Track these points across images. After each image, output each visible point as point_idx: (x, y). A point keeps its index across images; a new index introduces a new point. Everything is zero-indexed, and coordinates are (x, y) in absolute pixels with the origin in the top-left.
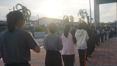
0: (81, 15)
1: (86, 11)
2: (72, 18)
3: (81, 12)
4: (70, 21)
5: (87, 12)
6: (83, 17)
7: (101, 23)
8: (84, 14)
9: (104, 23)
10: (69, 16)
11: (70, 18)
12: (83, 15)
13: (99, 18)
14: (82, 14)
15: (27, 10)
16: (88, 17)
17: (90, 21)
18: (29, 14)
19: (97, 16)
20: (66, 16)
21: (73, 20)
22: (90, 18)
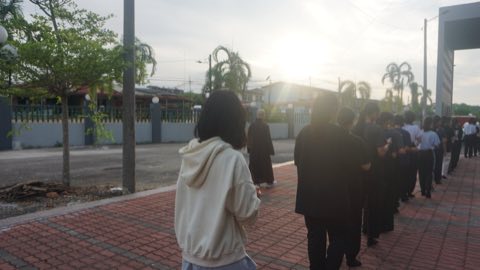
0: (392, 80)
1: (410, 68)
2: (366, 89)
3: (394, 71)
4: (358, 95)
5: (412, 71)
6: (399, 87)
7: (456, 105)
8: (402, 76)
9: (468, 107)
10: (356, 81)
11: (361, 89)
12: (398, 81)
13: (450, 92)
14: (396, 78)
15: (241, 62)
16: (414, 87)
17: (420, 98)
18: (247, 73)
19: (444, 84)
20: (348, 82)
21: (368, 96)
22: (420, 90)
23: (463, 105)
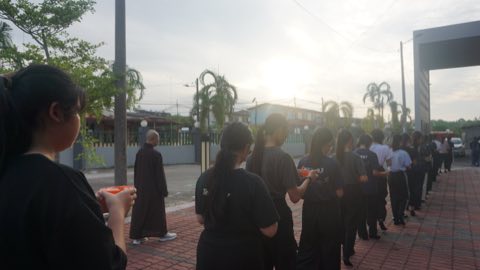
0: (373, 99)
1: (389, 87)
2: (348, 108)
3: (374, 91)
4: (341, 115)
5: (391, 90)
6: (380, 106)
7: (434, 121)
8: (382, 95)
9: (446, 123)
10: (339, 102)
11: (343, 109)
12: (378, 100)
13: (428, 109)
14: (376, 97)
15: (227, 85)
16: (394, 106)
17: (399, 116)
18: (233, 96)
19: (422, 103)
20: (331, 102)
21: (351, 115)
22: (399, 108)
23: (441, 122)
